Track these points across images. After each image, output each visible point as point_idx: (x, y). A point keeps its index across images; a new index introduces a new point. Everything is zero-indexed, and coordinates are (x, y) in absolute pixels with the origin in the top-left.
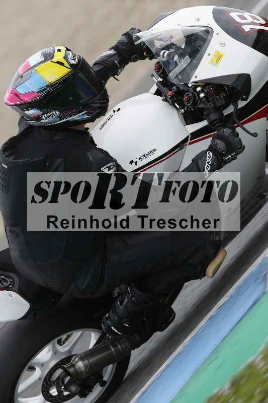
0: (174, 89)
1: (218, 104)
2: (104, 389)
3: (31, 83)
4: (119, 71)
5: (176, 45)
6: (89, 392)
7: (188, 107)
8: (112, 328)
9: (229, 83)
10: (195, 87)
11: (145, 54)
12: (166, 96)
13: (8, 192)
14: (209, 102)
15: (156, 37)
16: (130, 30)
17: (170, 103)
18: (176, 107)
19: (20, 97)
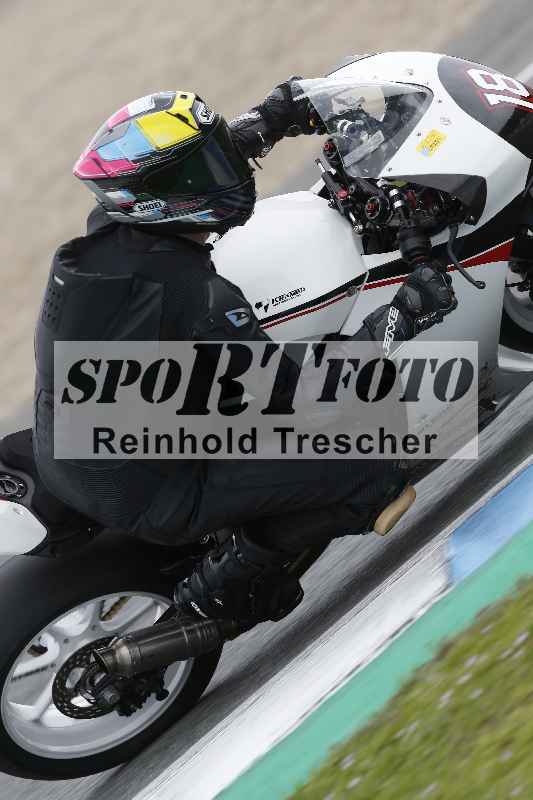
0: (352, 189)
1: (423, 222)
3: (124, 145)
4: (265, 150)
6: (136, 707)
7: (371, 222)
10: (388, 188)
11: (311, 123)
12: (335, 198)
14: (408, 218)
15: (336, 94)
17: (342, 211)
18: (350, 220)
19: (103, 166)
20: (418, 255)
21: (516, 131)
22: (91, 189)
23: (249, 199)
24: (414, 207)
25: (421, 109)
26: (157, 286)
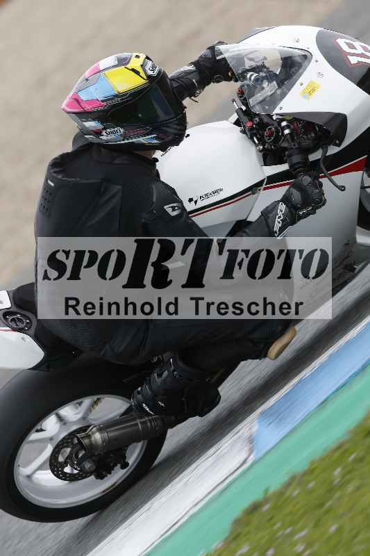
0: (256, 121)
1: (304, 145)
3: (96, 90)
4: (198, 92)
5: (268, 68)
6: (108, 473)
10: (280, 121)
11: (230, 74)
12: (244, 126)
14: (293, 142)
17: (249, 135)
18: (254, 142)
19: (82, 104)
20: (299, 168)
22: (74, 119)
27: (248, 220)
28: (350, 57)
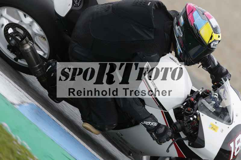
0: (195, 102)
1: (186, 128)
2: (12, 60)
3: (199, 20)
4: (205, 68)
5: (221, 102)
6: (11, 51)
7: (184, 110)
8: (51, 66)
9: (199, 135)
10: (196, 114)
11: (216, 83)
12: (191, 97)
13: (133, 6)
14: (187, 123)
15: (226, 91)
16: (230, 74)
17: (187, 100)
18: (184, 103)
19: (191, 13)
20: (175, 128)
21: (223, 153)
22: (183, 10)
23: (188, 64)
24: (191, 124)
25: (224, 122)
26: (153, 37)
27: (146, 106)
28: (233, 143)
